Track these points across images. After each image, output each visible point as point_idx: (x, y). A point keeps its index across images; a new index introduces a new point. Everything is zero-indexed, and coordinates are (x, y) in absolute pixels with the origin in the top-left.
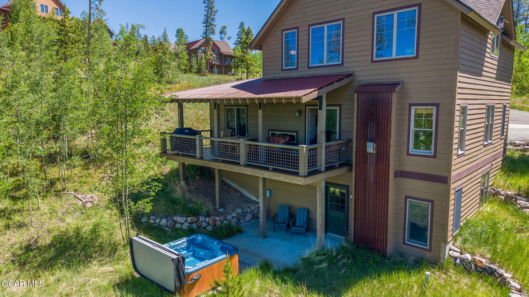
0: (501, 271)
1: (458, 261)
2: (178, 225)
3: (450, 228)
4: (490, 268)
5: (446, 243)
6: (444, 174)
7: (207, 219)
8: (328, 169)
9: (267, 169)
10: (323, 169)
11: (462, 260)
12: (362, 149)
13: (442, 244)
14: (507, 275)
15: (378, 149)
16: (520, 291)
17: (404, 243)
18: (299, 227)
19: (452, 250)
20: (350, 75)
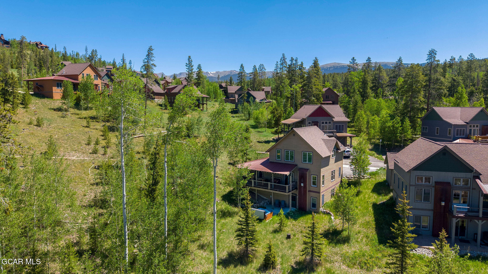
3: (321, 204)
4: (329, 212)
5: (320, 208)
6: (319, 191)
7: (255, 205)
8: (292, 190)
9: (277, 191)
11: (324, 211)
12: (300, 185)
15: (304, 185)
17: (311, 208)
18: (282, 206)
19: (321, 209)
20: (296, 165)
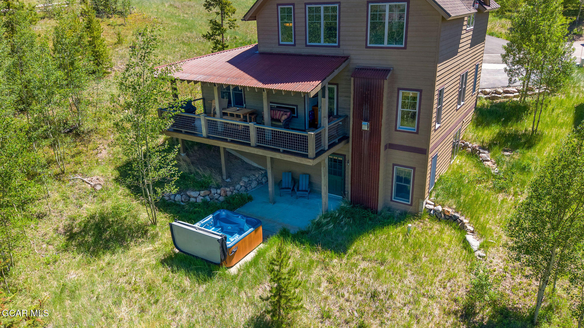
0: (462, 218)
1: (432, 212)
2: (192, 200)
3: (427, 187)
4: (454, 216)
5: (423, 199)
6: (424, 147)
7: (219, 191)
8: (331, 146)
9: (278, 151)
10: (327, 148)
11: (435, 211)
12: (358, 127)
13: (421, 200)
14: (465, 221)
15: (371, 127)
16: (473, 232)
17: (391, 200)
18: (302, 191)
19: (428, 203)
20: (346, 58)
